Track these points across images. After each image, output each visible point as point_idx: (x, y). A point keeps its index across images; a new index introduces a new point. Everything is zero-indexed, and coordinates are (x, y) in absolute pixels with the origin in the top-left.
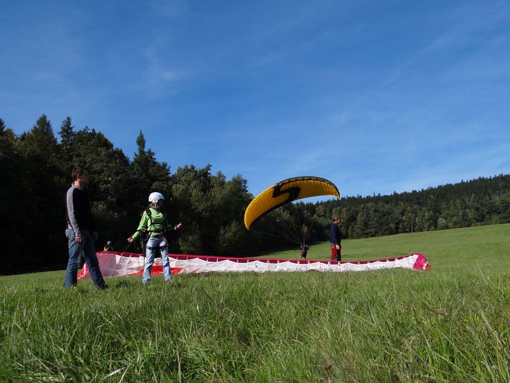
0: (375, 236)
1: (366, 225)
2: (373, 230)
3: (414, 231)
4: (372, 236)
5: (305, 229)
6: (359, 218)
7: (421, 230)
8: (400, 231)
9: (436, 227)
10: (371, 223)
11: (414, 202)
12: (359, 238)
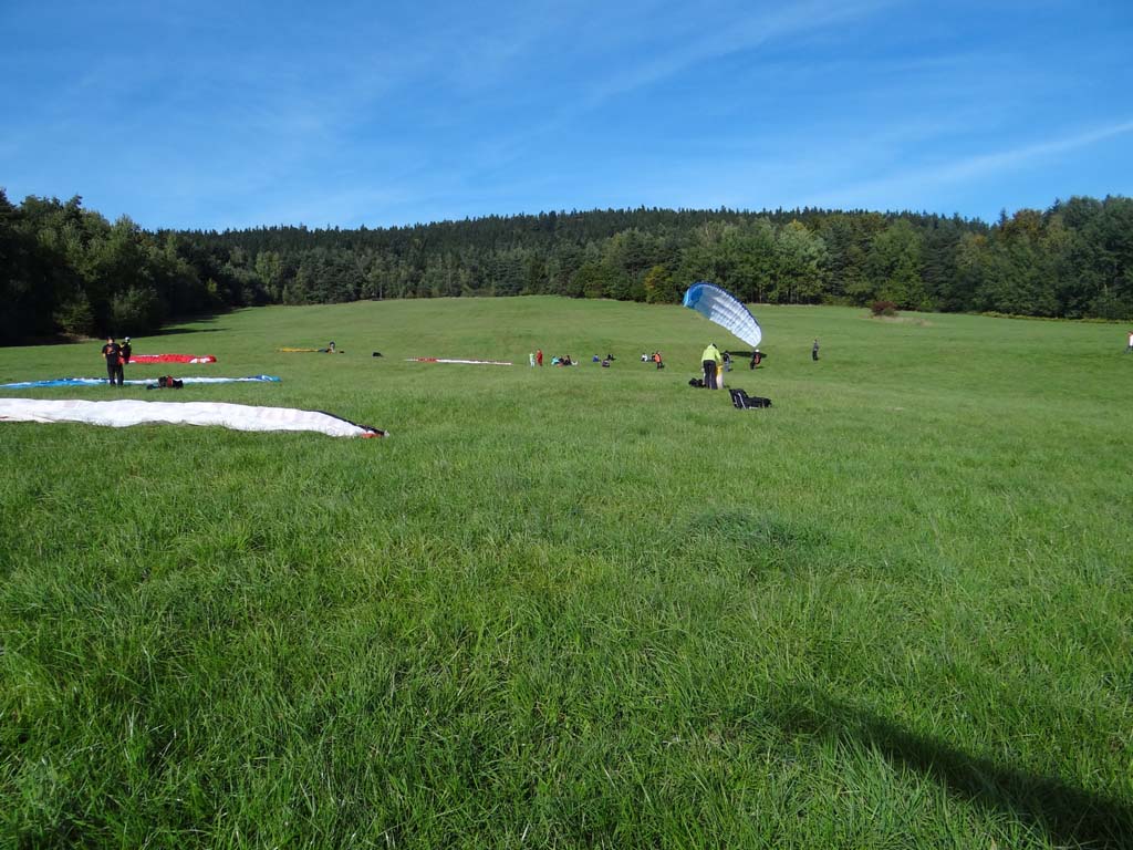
0: (324, 302)
1: (311, 284)
2: (322, 293)
3: (384, 297)
4: (320, 302)
5: (212, 287)
6: (300, 273)
7: (394, 296)
8: (362, 296)
9: (414, 292)
10: (319, 281)
11: (390, 249)
12: (299, 304)
